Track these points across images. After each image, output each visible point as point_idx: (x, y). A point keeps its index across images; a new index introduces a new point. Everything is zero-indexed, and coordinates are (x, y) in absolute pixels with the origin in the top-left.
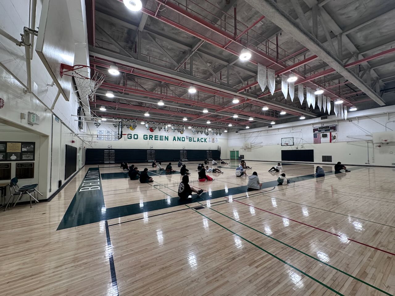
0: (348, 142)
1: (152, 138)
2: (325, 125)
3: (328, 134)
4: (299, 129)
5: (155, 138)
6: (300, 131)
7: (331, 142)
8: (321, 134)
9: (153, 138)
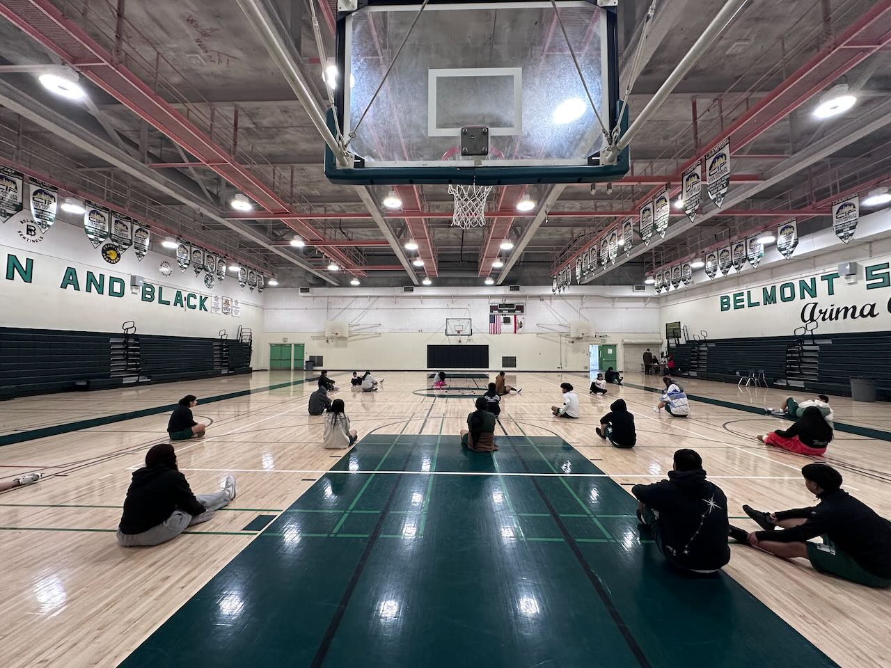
0: (538, 334)
2: (508, 302)
3: (512, 317)
4: (464, 303)
6: (467, 307)
7: (515, 332)
8: (502, 317)
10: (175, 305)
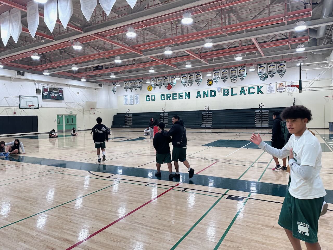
1: (169, 97)
5: (173, 96)
10: (240, 94)
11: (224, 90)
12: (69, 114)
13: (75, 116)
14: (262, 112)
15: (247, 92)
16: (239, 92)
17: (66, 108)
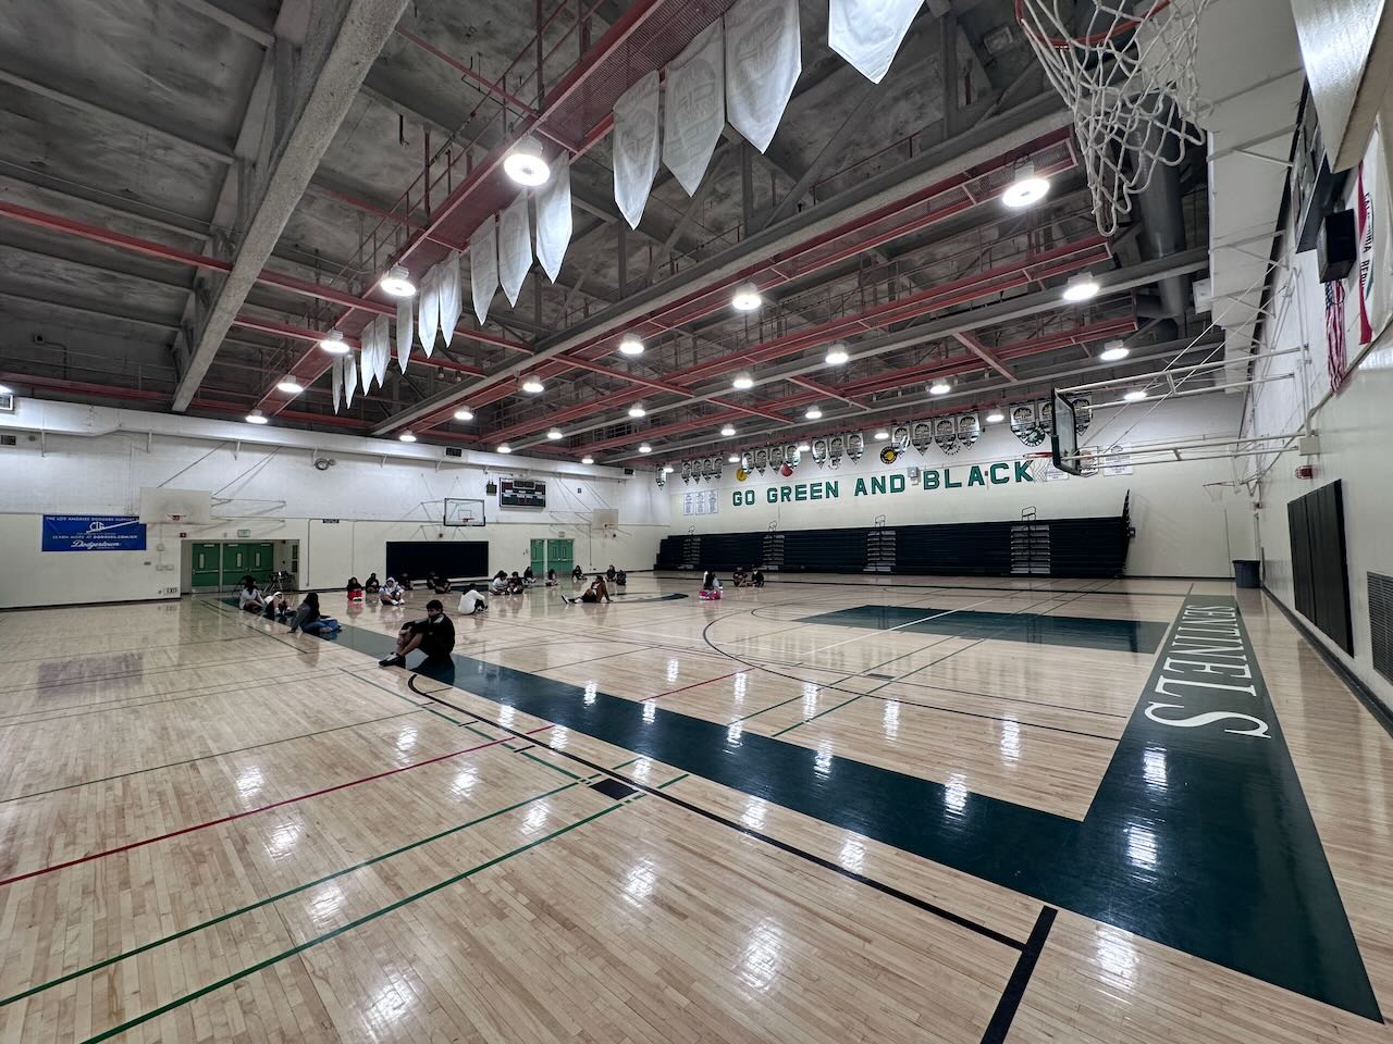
1: (788, 495)
5: (797, 493)
9: (793, 496)
10: (970, 484)
11: (926, 474)
12: (557, 537)
13: (570, 543)
14: (1030, 531)
15: (988, 479)
16: (965, 480)
17: (552, 524)
